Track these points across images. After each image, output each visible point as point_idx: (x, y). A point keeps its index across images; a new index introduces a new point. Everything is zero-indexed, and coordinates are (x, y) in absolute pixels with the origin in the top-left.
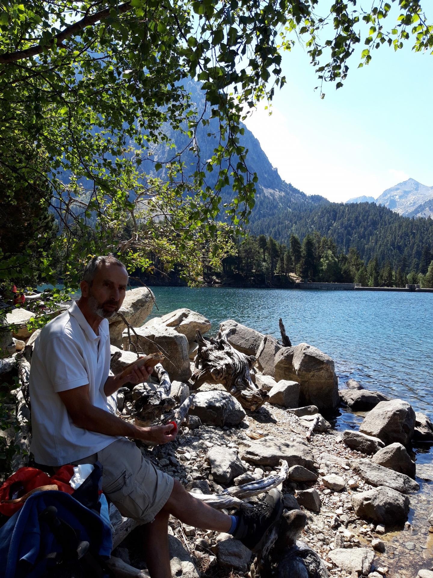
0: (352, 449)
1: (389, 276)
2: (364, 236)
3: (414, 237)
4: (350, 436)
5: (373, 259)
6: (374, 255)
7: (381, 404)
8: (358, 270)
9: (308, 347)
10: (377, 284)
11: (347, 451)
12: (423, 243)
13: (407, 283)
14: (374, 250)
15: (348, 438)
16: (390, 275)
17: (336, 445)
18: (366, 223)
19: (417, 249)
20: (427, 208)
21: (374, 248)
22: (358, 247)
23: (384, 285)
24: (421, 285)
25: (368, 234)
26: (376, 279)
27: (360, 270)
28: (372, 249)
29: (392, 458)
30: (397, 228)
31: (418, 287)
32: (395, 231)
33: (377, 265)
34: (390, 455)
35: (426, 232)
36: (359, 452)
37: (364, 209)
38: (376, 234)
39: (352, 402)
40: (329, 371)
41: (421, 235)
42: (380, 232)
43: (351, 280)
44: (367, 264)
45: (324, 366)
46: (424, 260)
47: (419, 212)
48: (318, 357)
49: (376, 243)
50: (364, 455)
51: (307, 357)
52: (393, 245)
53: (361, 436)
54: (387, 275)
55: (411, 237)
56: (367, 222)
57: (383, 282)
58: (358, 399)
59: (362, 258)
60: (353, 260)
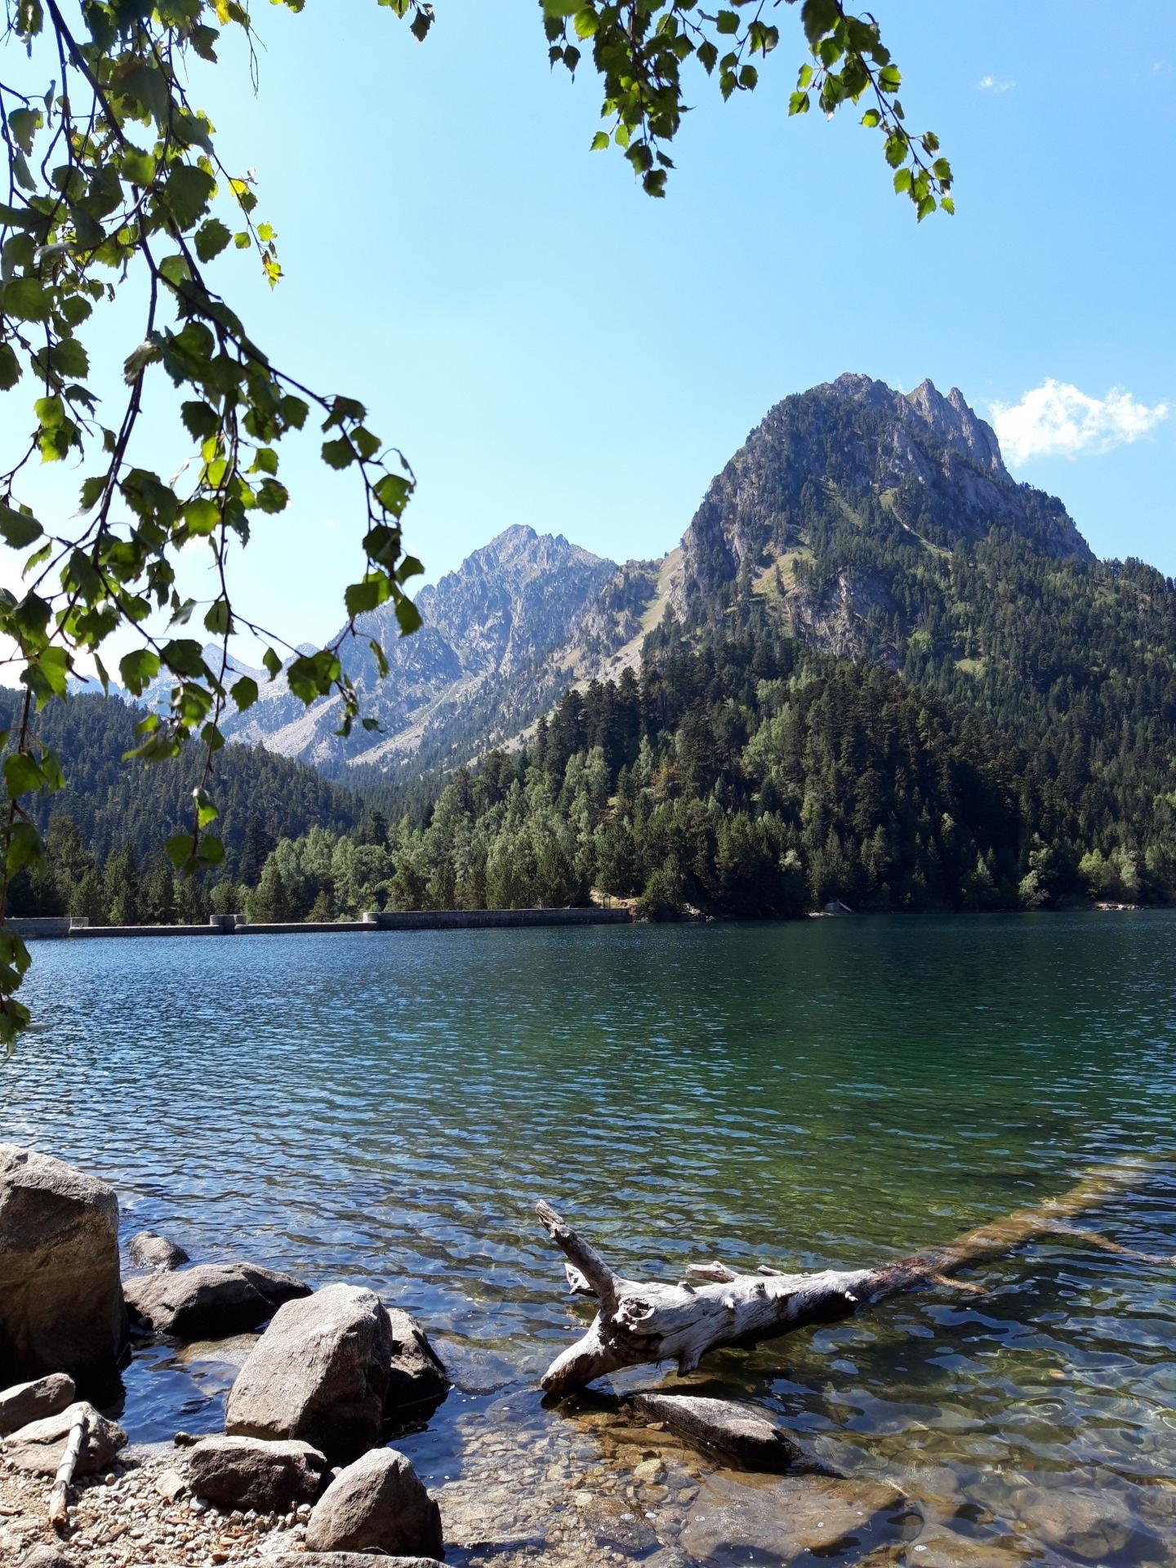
0: (225, 1510)
1: (166, 893)
2: (91, 786)
3: (225, 792)
4: (214, 1462)
5: (119, 847)
6: (121, 836)
7: (288, 1310)
8: (79, 878)
9: (23, 1158)
10: (131, 915)
11: (208, 1521)
12: (246, 807)
13: (213, 913)
14: (119, 824)
15: (208, 1471)
16: (168, 890)
17: (166, 1512)
18: (96, 750)
19: (232, 824)
20: (254, 723)
21: (120, 818)
22: (74, 812)
23: (152, 919)
24: (246, 914)
25: (104, 781)
26: (129, 904)
27: (86, 879)
28: (116, 822)
29: (375, 1511)
30: (182, 766)
31: (241, 920)
32: (176, 774)
33: (133, 863)
34: (368, 1503)
35: (253, 782)
36: (251, 1514)
37: (90, 711)
38: (126, 781)
39: (170, 1317)
40: (103, 1231)
41: (241, 788)
42: (137, 777)
43: (58, 908)
44: (103, 861)
45: (87, 1216)
46: (251, 852)
47: (235, 731)
48: (61, 1191)
49: (126, 805)
50: (266, 1519)
51: (21, 1196)
52: (171, 810)
53: (251, 1452)
54: (160, 890)
55: (218, 791)
56: (101, 748)
57: (150, 910)
58: (188, 1301)
59: (87, 847)
60: (63, 852)
